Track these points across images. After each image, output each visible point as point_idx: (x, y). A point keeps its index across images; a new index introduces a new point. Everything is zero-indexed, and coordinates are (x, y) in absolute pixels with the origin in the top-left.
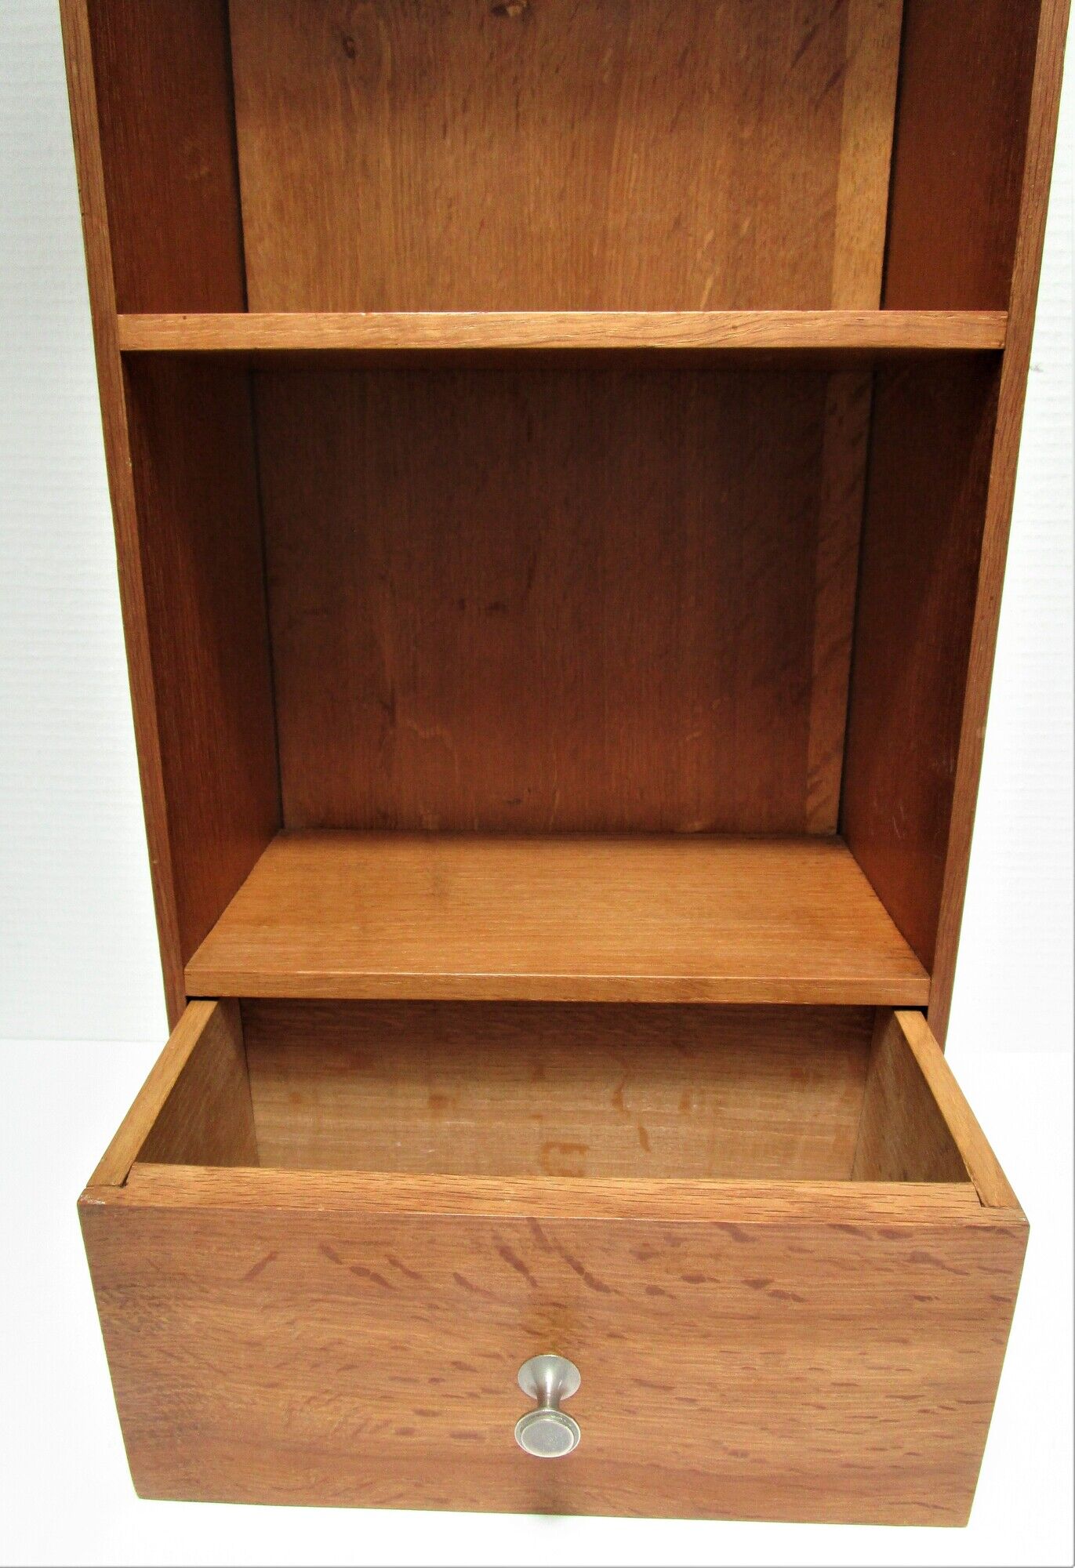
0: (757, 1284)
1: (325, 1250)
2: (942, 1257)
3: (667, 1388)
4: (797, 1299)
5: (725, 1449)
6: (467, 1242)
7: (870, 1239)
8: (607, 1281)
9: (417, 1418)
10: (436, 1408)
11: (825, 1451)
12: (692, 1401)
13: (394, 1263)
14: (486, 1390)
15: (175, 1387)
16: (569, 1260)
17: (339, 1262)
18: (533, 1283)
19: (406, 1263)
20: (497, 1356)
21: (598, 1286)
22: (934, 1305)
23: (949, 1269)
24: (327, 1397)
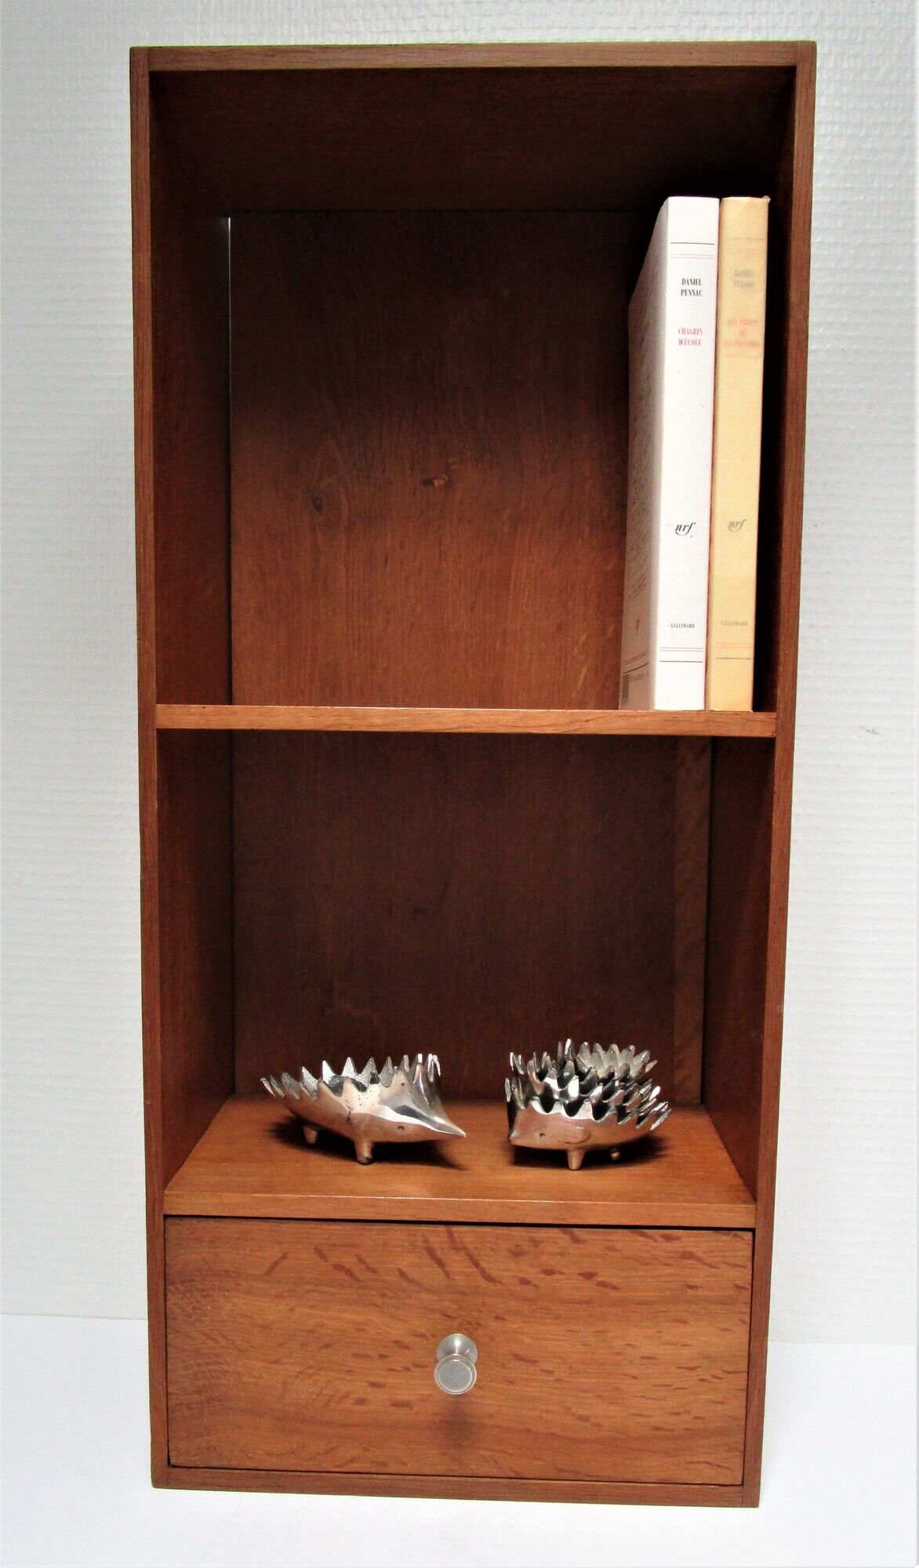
0: (589, 1276)
1: (319, 1252)
2: (700, 1254)
3: (534, 1362)
4: (615, 1288)
5: (574, 1414)
6: (406, 1244)
7: (656, 1241)
8: (494, 1274)
9: (370, 1390)
10: (382, 1380)
11: (640, 1415)
12: (550, 1372)
13: (361, 1260)
14: (418, 1366)
15: (208, 1364)
16: (471, 1257)
17: (326, 1261)
18: (448, 1275)
19: (368, 1261)
20: (423, 1336)
21: (488, 1278)
22: (700, 1293)
23: (708, 1265)
24: (312, 1371)
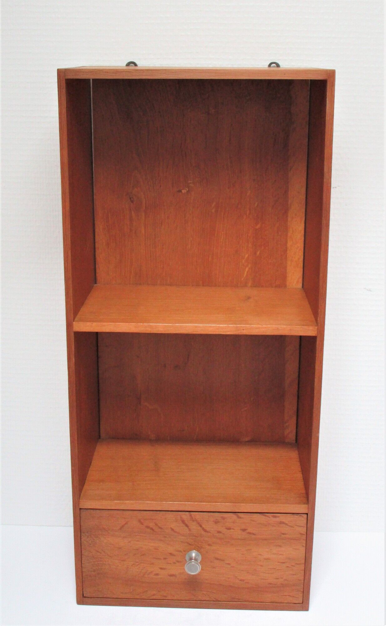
0: (244, 530)
1: (140, 521)
2: (287, 522)
3: (223, 560)
4: (254, 534)
5: (238, 579)
6: (174, 519)
7: (270, 518)
8: (208, 529)
9: (160, 570)
10: (165, 567)
11: (263, 579)
12: (229, 564)
13: (156, 525)
14: (178, 562)
15: (98, 561)
16: (198, 523)
17: (142, 524)
18: (190, 530)
19: (159, 525)
20: (180, 551)
21: (205, 531)
22: (287, 536)
23: (289, 526)
24: (137, 564)
